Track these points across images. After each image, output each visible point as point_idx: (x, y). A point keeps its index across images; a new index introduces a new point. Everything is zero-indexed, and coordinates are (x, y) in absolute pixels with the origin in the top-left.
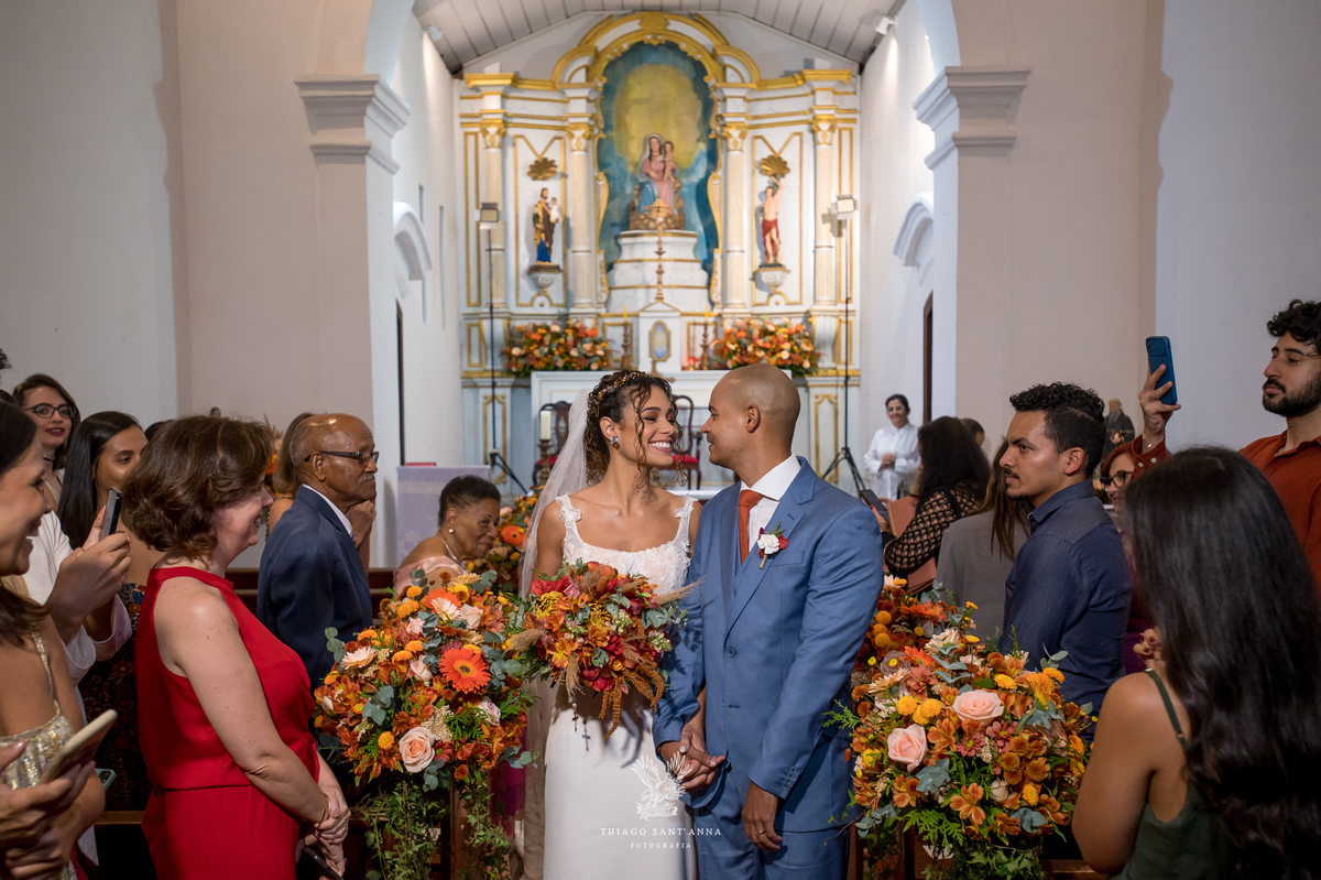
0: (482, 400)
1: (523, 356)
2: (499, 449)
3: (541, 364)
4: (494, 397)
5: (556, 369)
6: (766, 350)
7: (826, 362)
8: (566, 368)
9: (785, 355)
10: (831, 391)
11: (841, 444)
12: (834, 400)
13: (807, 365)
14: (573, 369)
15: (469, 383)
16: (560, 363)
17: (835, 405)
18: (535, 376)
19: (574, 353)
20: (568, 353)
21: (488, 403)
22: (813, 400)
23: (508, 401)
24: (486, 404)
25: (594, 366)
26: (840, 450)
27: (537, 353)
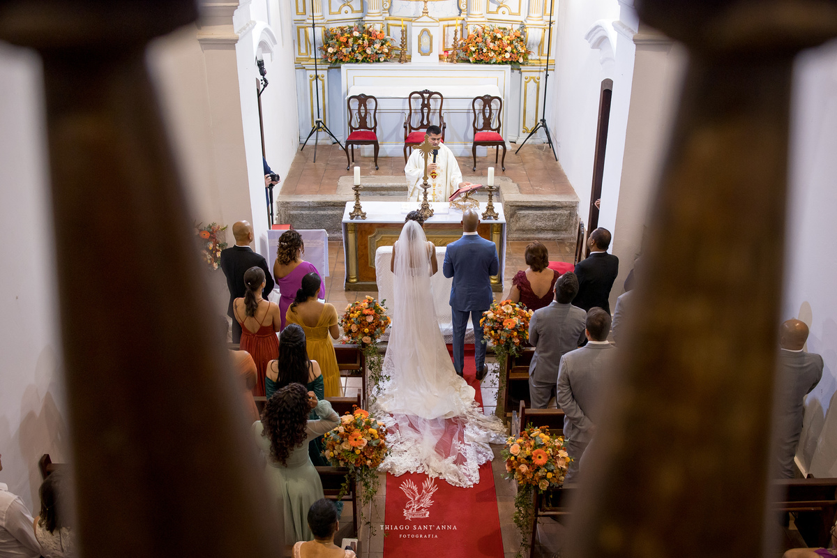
0: (309, 78)
1: (335, 54)
2: (321, 119)
3: (347, 59)
4: (317, 77)
5: (357, 61)
6: (495, 51)
7: (533, 56)
8: (363, 61)
9: (507, 55)
10: (536, 75)
11: (540, 117)
12: (537, 81)
13: (521, 60)
14: (368, 62)
15: (299, 66)
16: (360, 58)
17: (538, 84)
18: (343, 66)
19: (369, 51)
20: (365, 52)
21: (313, 80)
22: (523, 80)
23: (326, 78)
24: (311, 81)
25: (382, 60)
26: (539, 121)
27: (344, 50)
